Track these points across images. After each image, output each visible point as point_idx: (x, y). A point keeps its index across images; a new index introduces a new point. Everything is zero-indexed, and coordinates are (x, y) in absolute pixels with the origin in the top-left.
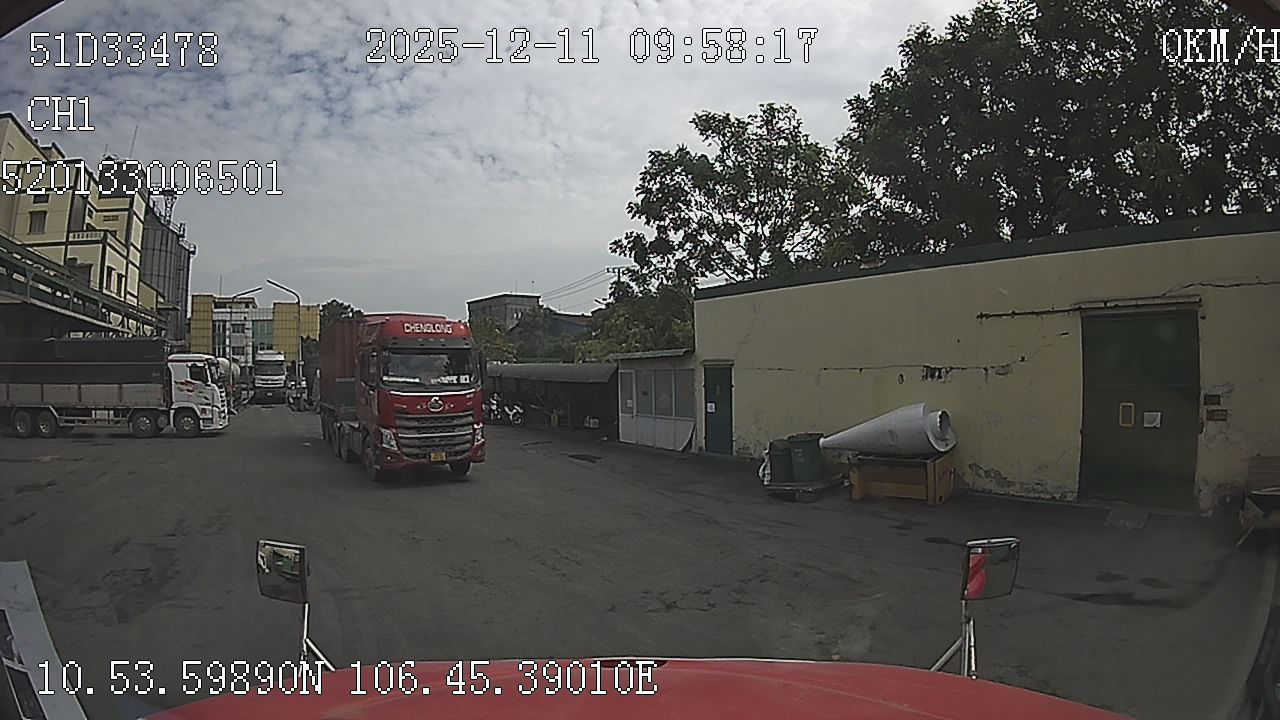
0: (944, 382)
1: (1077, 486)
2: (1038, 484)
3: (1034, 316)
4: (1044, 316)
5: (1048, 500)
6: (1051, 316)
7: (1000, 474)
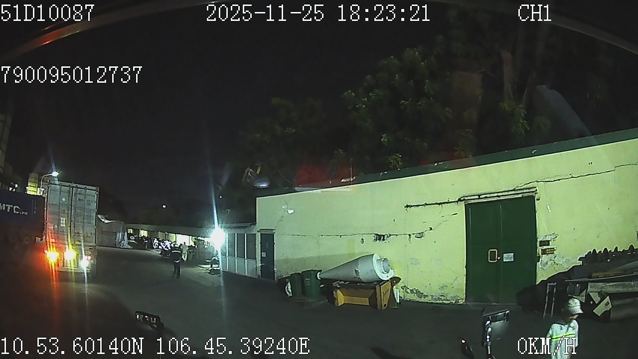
0: (386, 242)
1: (465, 296)
2: (441, 296)
3: (438, 205)
4: (443, 205)
5: (448, 304)
6: (446, 204)
7: (419, 291)
